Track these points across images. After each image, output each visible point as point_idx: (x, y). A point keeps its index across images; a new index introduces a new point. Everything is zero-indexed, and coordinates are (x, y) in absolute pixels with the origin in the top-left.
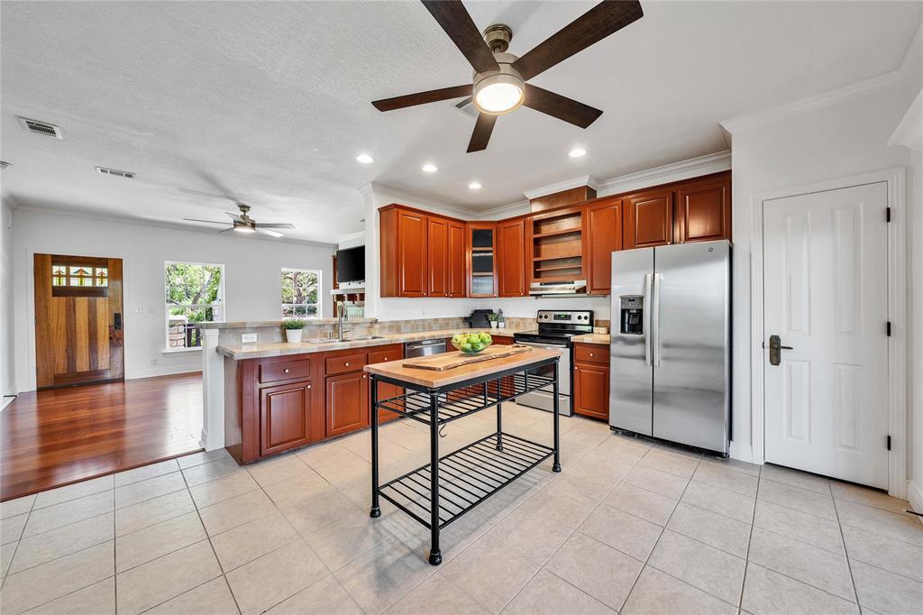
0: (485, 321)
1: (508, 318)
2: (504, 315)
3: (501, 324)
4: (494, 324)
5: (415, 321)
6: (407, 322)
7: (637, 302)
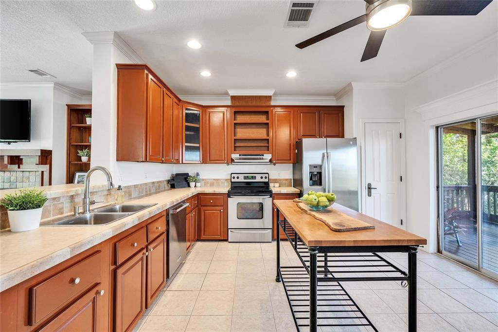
0: (185, 182)
1: (203, 180)
2: (201, 177)
3: (198, 184)
4: (192, 184)
5: (141, 185)
6: (136, 186)
7: (318, 168)
